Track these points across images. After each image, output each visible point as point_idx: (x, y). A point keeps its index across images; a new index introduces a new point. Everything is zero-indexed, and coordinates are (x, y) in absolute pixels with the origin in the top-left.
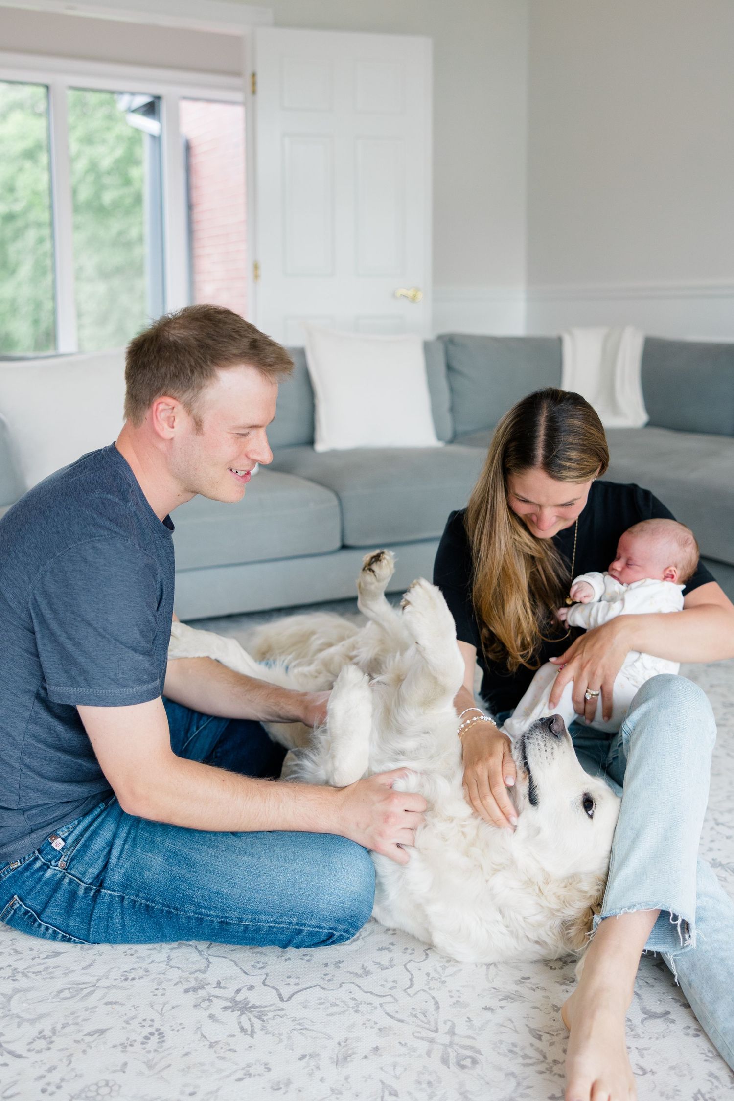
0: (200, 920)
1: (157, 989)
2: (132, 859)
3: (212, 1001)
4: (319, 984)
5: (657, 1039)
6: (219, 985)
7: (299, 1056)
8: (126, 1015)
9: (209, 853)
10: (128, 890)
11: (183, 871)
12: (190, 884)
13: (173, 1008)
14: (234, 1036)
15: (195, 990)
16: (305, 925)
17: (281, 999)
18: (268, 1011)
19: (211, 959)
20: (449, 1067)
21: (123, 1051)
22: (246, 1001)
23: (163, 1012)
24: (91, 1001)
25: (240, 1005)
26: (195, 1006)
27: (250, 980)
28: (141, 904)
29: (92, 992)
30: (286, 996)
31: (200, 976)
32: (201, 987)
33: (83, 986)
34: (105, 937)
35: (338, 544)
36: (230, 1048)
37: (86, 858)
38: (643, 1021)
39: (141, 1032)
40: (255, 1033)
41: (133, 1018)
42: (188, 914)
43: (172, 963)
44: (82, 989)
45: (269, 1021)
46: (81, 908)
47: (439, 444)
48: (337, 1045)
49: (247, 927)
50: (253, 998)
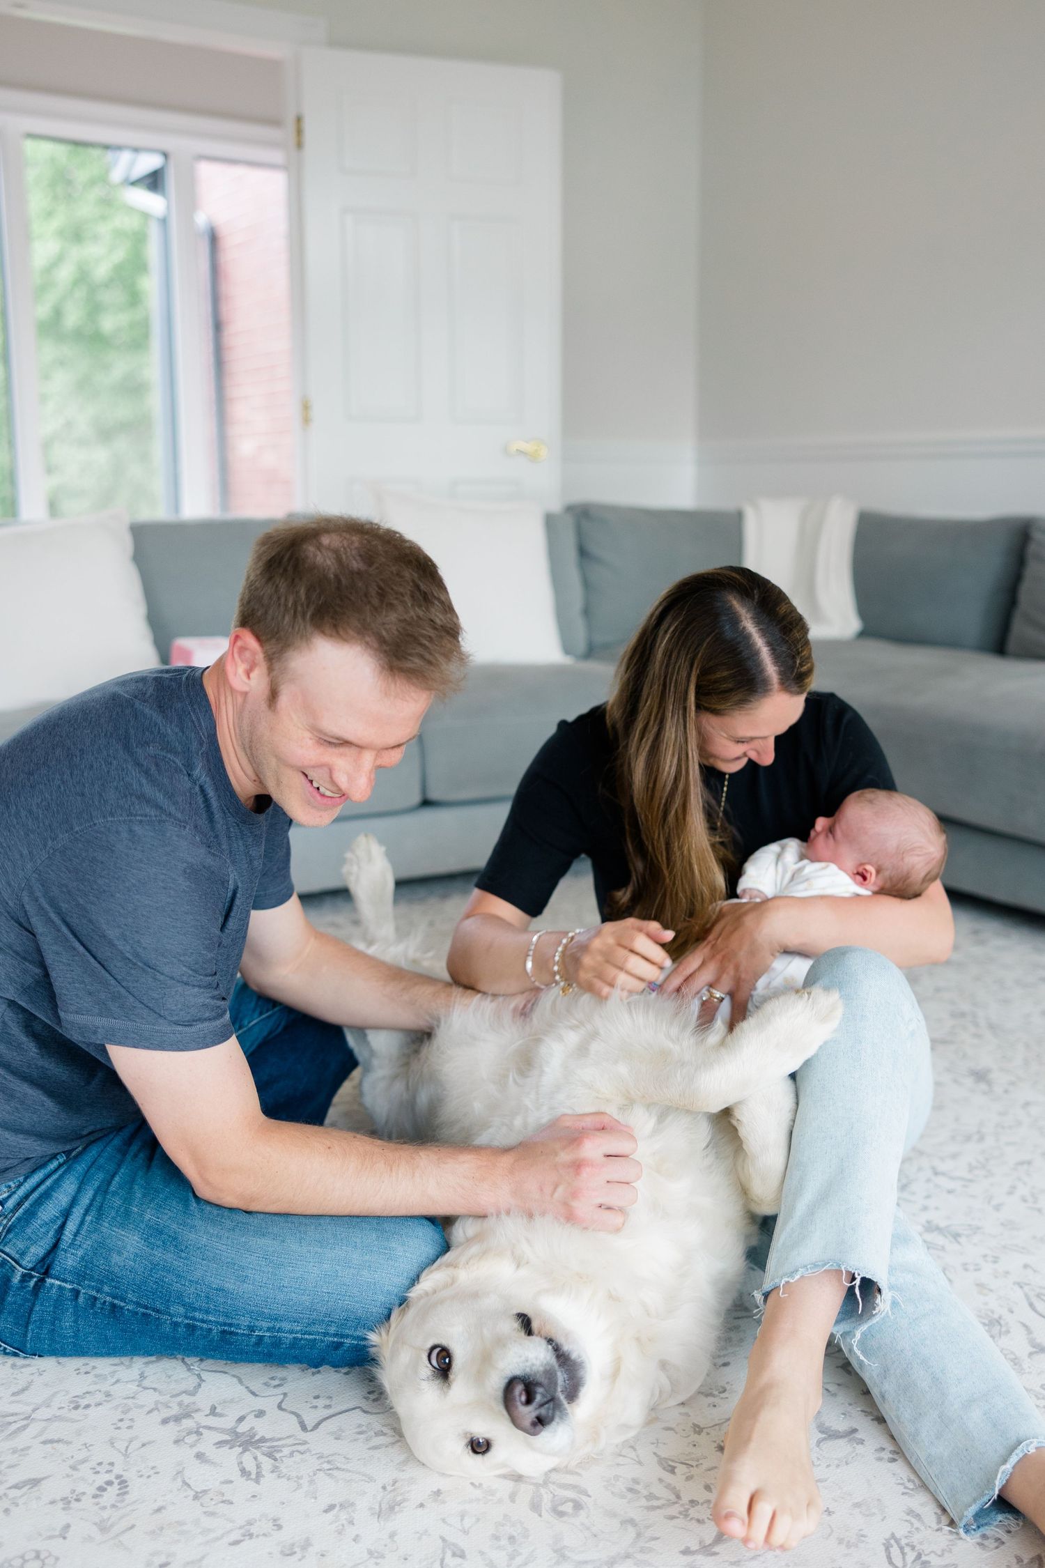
0: (192, 1328)
1: (121, 1420)
2: (95, 1236)
3: (202, 1434)
4: (360, 1405)
5: (838, 1466)
6: (213, 1411)
7: (324, 1507)
8: (72, 1457)
9: (208, 1232)
10: (86, 1282)
11: (169, 1257)
12: (178, 1276)
13: (143, 1445)
14: (231, 1482)
15: (177, 1419)
16: (347, 1336)
17: (304, 1428)
18: (283, 1446)
19: (205, 1375)
20: (540, 1516)
21: (64, 1509)
22: (252, 1433)
23: (129, 1452)
24: (23, 1440)
25: (243, 1439)
26: (176, 1442)
27: (258, 1403)
28: (105, 1302)
29: (25, 1427)
30: (310, 1423)
31: (187, 1399)
32: (188, 1415)
33: (11, 1419)
34: (50, 1345)
35: (416, 798)
36: (224, 1499)
37: (29, 1231)
38: (819, 1443)
39: (94, 1481)
40: (263, 1476)
41: (84, 1461)
42: (175, 1319)
43: (146, 1383)
44: (10, 1423)
45: (284, 1459)
46: (15, 1303)
47: (567, 660)
48: (381, 1490)
49: (261, 1338)
50: (263, 1428)
